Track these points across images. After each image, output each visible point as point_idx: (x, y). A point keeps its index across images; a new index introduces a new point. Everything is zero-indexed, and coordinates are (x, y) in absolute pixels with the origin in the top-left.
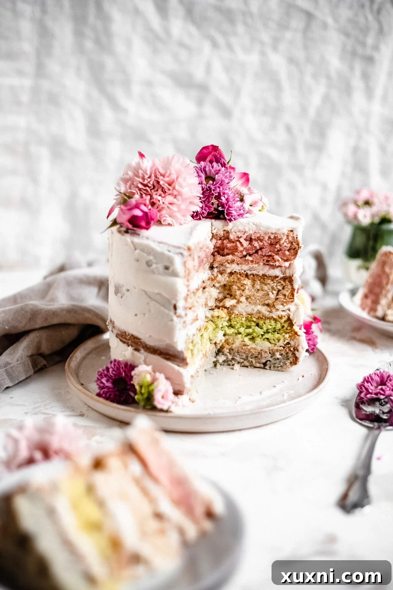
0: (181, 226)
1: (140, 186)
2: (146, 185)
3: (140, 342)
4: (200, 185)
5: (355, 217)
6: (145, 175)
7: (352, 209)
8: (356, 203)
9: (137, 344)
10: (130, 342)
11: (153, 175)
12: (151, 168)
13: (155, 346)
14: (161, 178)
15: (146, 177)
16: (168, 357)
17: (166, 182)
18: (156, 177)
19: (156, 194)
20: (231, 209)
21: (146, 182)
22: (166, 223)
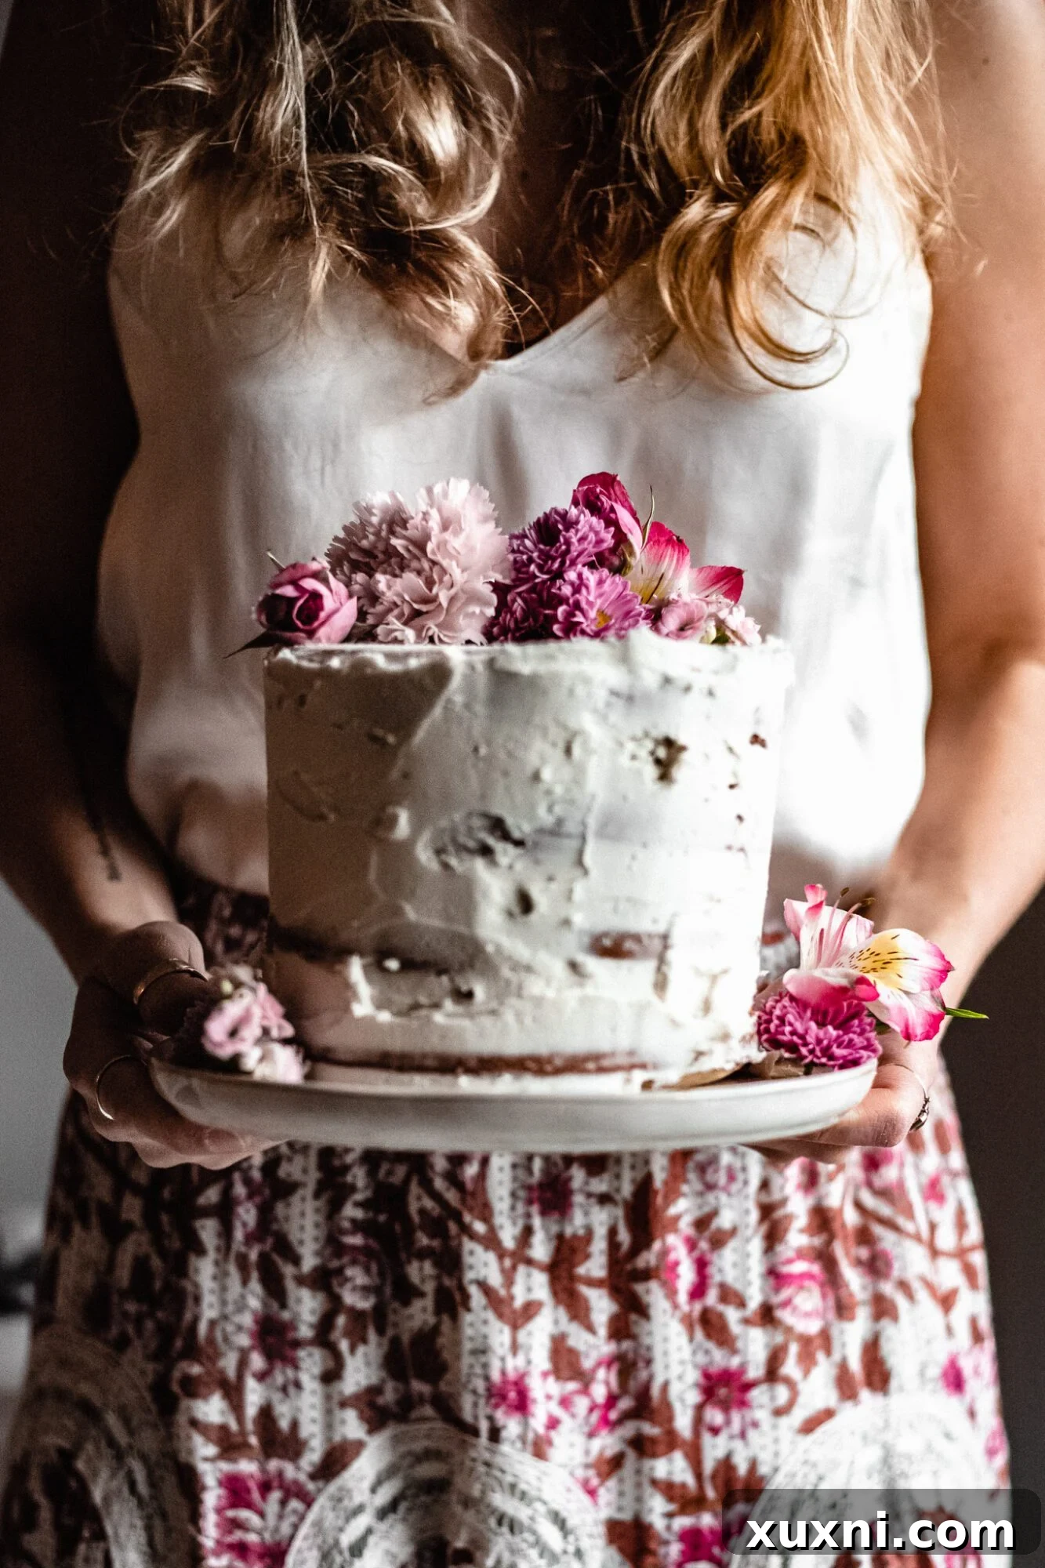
4: (512, 557)
22: (390, 639)
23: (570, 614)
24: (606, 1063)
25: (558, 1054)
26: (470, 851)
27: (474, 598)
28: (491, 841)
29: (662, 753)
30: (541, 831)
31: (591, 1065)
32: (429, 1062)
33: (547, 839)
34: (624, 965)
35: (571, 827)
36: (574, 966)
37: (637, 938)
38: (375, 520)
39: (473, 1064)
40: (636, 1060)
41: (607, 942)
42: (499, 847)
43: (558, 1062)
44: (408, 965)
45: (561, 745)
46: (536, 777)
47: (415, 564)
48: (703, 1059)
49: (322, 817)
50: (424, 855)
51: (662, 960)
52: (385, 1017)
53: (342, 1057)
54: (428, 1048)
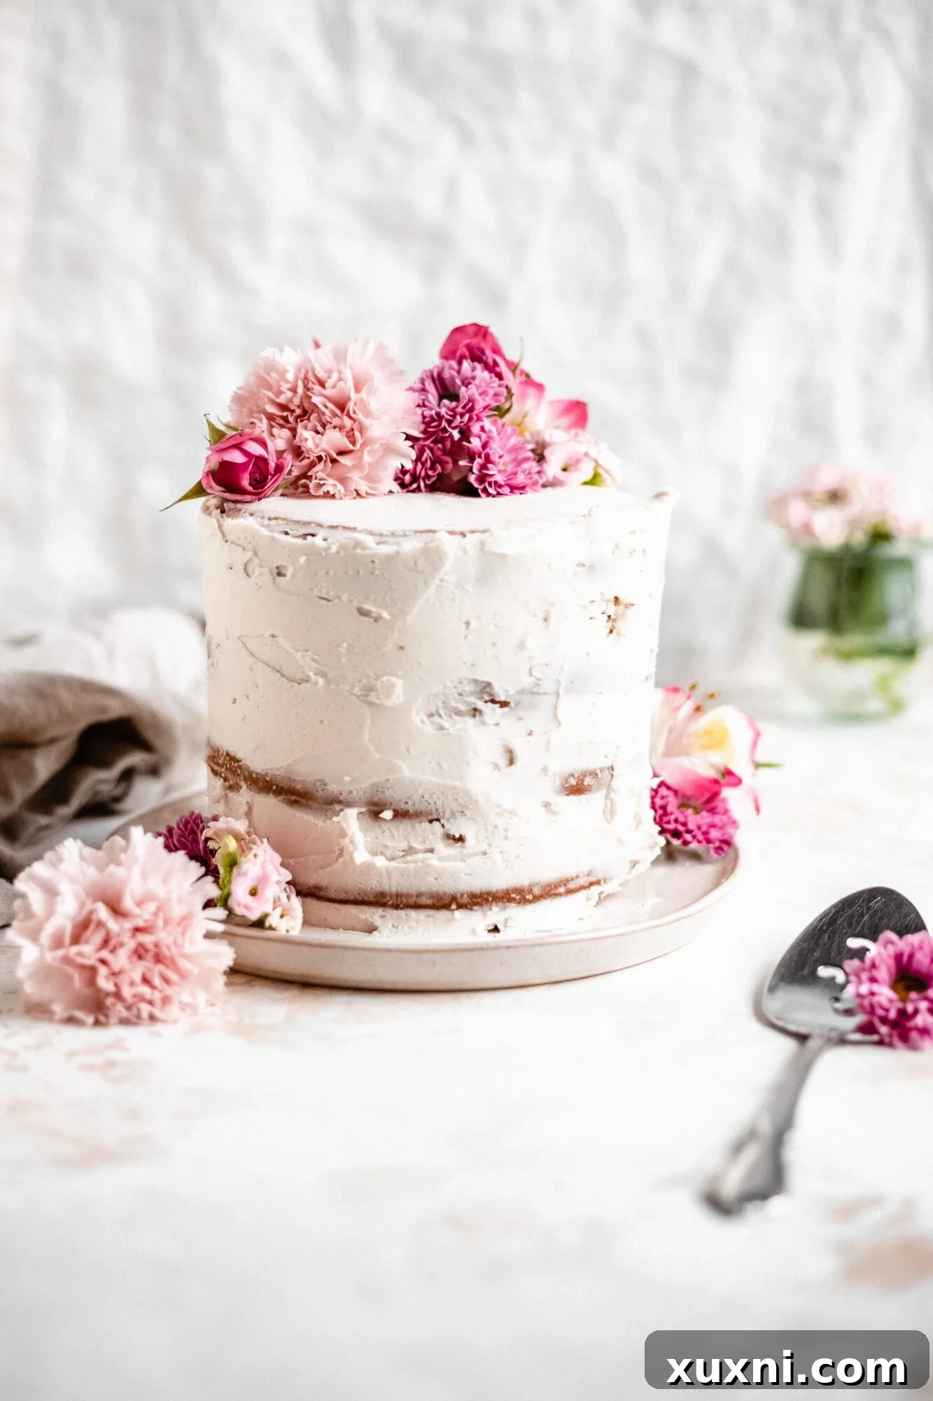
0: (359, 501)
1: (271, 409)
2: (283, 407)
3: (240, 767)
4: (419, 411)
5: (807, 529)
6: (282, 383)
7: (797, 512)
8: (806, 495)
9: (234, 772)
10: (223, 770)
11: (300, 384)
12: (299, 369)
13: (267, 774)
14: (317, 388)
15: (285, 387)
16: (293, 798)
17: (330, 400)
18: (307, 388)
19: (306, 428)
20: (490, 466)
21: (282, 399)
22: (321, 493)
23: (483, 467)
24: (572, 886)
25: (536, 884)
26: (459, 713)
27: (389, 450)
28: (480, 705)
29: (612, 610)
30: (522, 692)
31: (562, 890)
32: (424, 901)
33: (526, 698)
34: (583, 797)
35: (548, 686)
36: (547, 805)
37: (594, 774)
38: (290, 376)
39: (465, 899)
40: (593, 879)
41: (573, 782)
42: (487, 708)
43: (536, 891)
44: (400, 815)
45: (541, 615)
46: (522, 646)
47: (336, 421)
48: (637, 866)
49: (306, 680)
50: (417, 718)
51: (609, 788)
52: (380, 862)
53: (333, 895)
54: (423, 889)
